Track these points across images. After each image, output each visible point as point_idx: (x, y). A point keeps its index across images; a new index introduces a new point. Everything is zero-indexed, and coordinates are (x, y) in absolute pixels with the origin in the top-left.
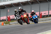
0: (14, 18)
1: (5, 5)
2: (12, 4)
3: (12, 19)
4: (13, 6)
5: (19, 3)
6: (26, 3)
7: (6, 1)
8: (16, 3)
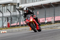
0: (44, 22)
1: (34, 6)
2: (41, 5)
3: (42, 23)
4: (43, 7)
5: (50, 4)
6: (58, 3)
7: (34, 2)
8: (46, 4)
